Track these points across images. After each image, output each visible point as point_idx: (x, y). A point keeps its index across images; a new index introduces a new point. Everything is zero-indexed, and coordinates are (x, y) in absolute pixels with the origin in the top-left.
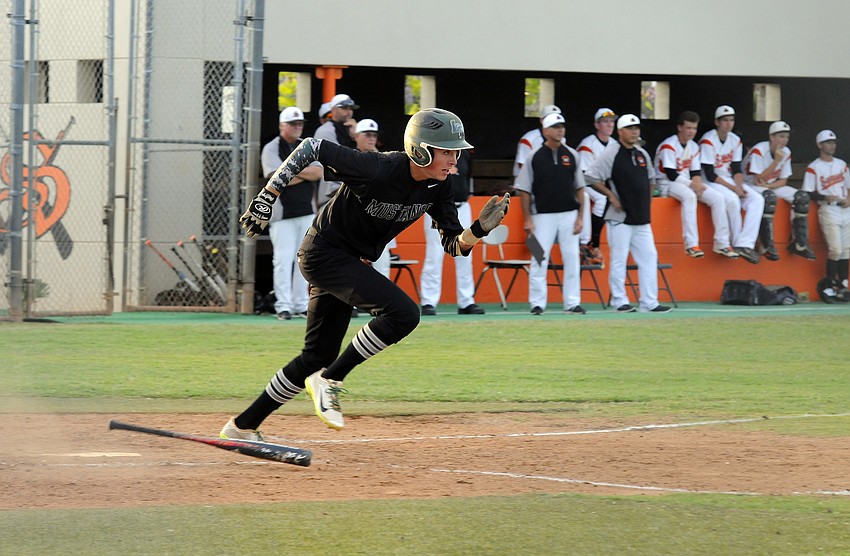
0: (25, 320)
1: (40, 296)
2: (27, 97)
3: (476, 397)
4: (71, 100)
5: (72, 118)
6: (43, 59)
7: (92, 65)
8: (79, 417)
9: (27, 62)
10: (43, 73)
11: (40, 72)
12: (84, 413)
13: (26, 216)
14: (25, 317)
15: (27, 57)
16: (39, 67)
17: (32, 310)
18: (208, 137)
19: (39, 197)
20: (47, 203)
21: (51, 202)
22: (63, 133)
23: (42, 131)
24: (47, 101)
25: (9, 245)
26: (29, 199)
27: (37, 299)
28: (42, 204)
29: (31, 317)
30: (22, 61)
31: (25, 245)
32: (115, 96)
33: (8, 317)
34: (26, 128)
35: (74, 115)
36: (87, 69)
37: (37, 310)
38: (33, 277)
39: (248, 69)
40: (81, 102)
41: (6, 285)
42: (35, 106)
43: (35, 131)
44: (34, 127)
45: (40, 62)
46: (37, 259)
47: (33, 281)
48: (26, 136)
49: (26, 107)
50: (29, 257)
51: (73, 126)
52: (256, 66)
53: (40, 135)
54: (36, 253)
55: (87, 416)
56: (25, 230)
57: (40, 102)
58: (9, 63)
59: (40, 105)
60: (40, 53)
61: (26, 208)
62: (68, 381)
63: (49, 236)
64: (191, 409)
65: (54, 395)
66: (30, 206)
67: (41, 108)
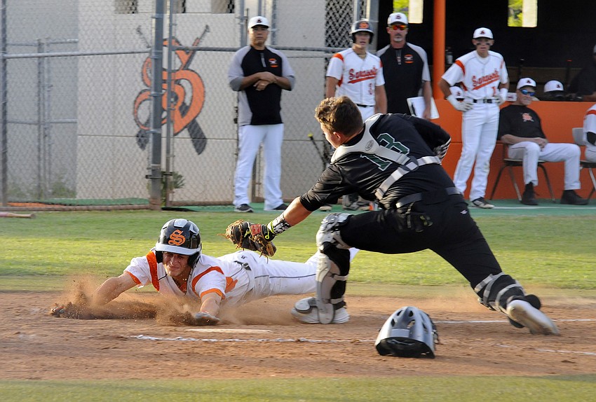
0: (164, 209)
1: (177, 187)
2: (167, 8)
3: (576, 284)
4: (206, 11)
5: (207, 27)
13: (165, 114)
14: (163, 207)
17: (170, 200)
18: (329, 46)
19: (176, 98)
20: (184, 103)
21: (188, 102)
22: (198, 40)
23: (180, 39)
24: (184, 12)
25: (151, 139)
26: (169, 99)
27: (174, 190)
28: (179, 104)
29: (169, 206)
31: (164, 141)
32: (246, 7)
33: (148, 205)
34: (166, 35)
35: (209, 24)
37: (175, 200)
38: (171, 171)
40: (215, 12)
41: (147, 177)
42: (174, 15)
43: (173, 38)
44: (173, 35)
46: (175, 154)
47: (171, 174)
48: (166, 43)
49: (167, 15)
50: (168, 152)
51: (208, 34)
53: (177, 42)
54: (173, 148)
56: (164, 127)
57: (178, 12)
59: (178, 14)
61: (166, 108)
63: (185, 133)
66: (169, 106)
67: (179, 17)
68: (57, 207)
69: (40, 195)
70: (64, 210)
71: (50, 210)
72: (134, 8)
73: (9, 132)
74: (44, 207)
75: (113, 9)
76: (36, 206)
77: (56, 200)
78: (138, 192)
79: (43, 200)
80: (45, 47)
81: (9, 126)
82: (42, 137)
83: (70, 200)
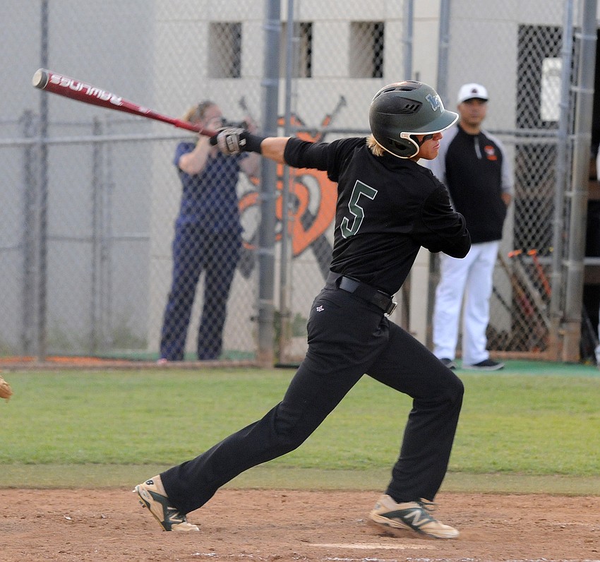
0: (279, 366)
2: (283, 70)
4: (339, 74)
5: (343, 98)
6: (305, 18)
7: (372, 27)
8: (352, 496)
9: (284, 24)
10: (305, 38)
11: (301, 36)
12: (359, 491)
13: (279, 227)
14: (276, 363)
15: (284, 16)
16: (299, 30)
17: (287, 352)
18: (522, 127)
19: (297, 203)
20: (308, 212)
21: (313, 207)
22: (329, 118)
23: (303, 115)
24: (309, 76)
25: (257, 264)
28: (302, 211)
29: (284, 362)
30: (277, 22)
31: (277, 265)
33: (254, 362)
34: (281, 111)
35: (343, 93)
36: (365, 33)
37: (293, 353)
38: (287, 310)
39: (578, 36)
41: (252, 319)
42: (293, 82)
43: (293, 115)
44: (292, 110)
45: (302, 24)
46: (295, 285)
47: (287, 314)
48: (282, 122)
49: (282, 84)
50: (283, 281)
51: (343, 109)
52: (588, 31)
53: (299, 121)
54: (292, 276)
55: (363, 496)
56: (278, 246)
57: (300, 76)
58: (260, 24)
59: (299, 81)
60: (302, 10)
62: (336, 448)
63: (309, 255)
64: (499, 487)
65: (318, 467)
67: (302, 84)
68: (119, 363)
69: (95, 346)
70: (129, 368)
71: (108, 368)
72: (235, 71)
73: (51, 253)
74: (99, 363)
75: (205, 72)
76: (89, 362)
77: (118, 352)
78: (239, 341)
79: (98, 352)
80: (104, 127)
81: (50, 245)
82: (98, 260)
83: (140, 353)
